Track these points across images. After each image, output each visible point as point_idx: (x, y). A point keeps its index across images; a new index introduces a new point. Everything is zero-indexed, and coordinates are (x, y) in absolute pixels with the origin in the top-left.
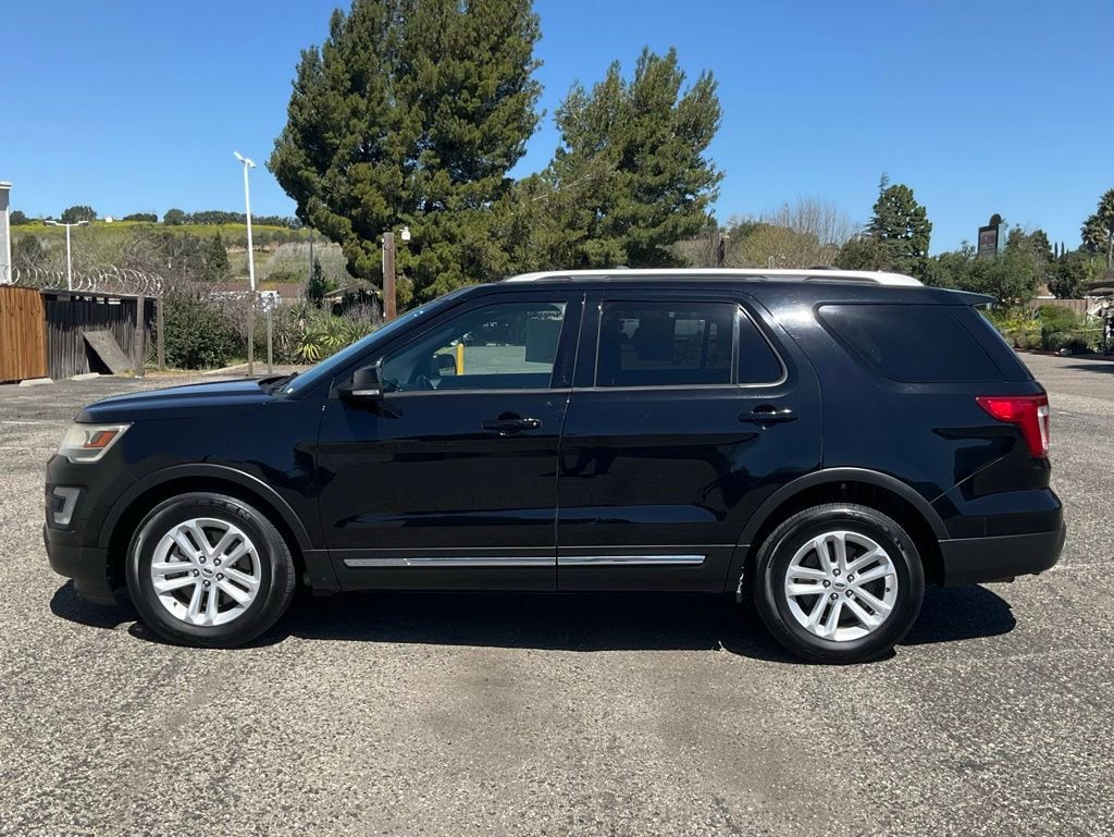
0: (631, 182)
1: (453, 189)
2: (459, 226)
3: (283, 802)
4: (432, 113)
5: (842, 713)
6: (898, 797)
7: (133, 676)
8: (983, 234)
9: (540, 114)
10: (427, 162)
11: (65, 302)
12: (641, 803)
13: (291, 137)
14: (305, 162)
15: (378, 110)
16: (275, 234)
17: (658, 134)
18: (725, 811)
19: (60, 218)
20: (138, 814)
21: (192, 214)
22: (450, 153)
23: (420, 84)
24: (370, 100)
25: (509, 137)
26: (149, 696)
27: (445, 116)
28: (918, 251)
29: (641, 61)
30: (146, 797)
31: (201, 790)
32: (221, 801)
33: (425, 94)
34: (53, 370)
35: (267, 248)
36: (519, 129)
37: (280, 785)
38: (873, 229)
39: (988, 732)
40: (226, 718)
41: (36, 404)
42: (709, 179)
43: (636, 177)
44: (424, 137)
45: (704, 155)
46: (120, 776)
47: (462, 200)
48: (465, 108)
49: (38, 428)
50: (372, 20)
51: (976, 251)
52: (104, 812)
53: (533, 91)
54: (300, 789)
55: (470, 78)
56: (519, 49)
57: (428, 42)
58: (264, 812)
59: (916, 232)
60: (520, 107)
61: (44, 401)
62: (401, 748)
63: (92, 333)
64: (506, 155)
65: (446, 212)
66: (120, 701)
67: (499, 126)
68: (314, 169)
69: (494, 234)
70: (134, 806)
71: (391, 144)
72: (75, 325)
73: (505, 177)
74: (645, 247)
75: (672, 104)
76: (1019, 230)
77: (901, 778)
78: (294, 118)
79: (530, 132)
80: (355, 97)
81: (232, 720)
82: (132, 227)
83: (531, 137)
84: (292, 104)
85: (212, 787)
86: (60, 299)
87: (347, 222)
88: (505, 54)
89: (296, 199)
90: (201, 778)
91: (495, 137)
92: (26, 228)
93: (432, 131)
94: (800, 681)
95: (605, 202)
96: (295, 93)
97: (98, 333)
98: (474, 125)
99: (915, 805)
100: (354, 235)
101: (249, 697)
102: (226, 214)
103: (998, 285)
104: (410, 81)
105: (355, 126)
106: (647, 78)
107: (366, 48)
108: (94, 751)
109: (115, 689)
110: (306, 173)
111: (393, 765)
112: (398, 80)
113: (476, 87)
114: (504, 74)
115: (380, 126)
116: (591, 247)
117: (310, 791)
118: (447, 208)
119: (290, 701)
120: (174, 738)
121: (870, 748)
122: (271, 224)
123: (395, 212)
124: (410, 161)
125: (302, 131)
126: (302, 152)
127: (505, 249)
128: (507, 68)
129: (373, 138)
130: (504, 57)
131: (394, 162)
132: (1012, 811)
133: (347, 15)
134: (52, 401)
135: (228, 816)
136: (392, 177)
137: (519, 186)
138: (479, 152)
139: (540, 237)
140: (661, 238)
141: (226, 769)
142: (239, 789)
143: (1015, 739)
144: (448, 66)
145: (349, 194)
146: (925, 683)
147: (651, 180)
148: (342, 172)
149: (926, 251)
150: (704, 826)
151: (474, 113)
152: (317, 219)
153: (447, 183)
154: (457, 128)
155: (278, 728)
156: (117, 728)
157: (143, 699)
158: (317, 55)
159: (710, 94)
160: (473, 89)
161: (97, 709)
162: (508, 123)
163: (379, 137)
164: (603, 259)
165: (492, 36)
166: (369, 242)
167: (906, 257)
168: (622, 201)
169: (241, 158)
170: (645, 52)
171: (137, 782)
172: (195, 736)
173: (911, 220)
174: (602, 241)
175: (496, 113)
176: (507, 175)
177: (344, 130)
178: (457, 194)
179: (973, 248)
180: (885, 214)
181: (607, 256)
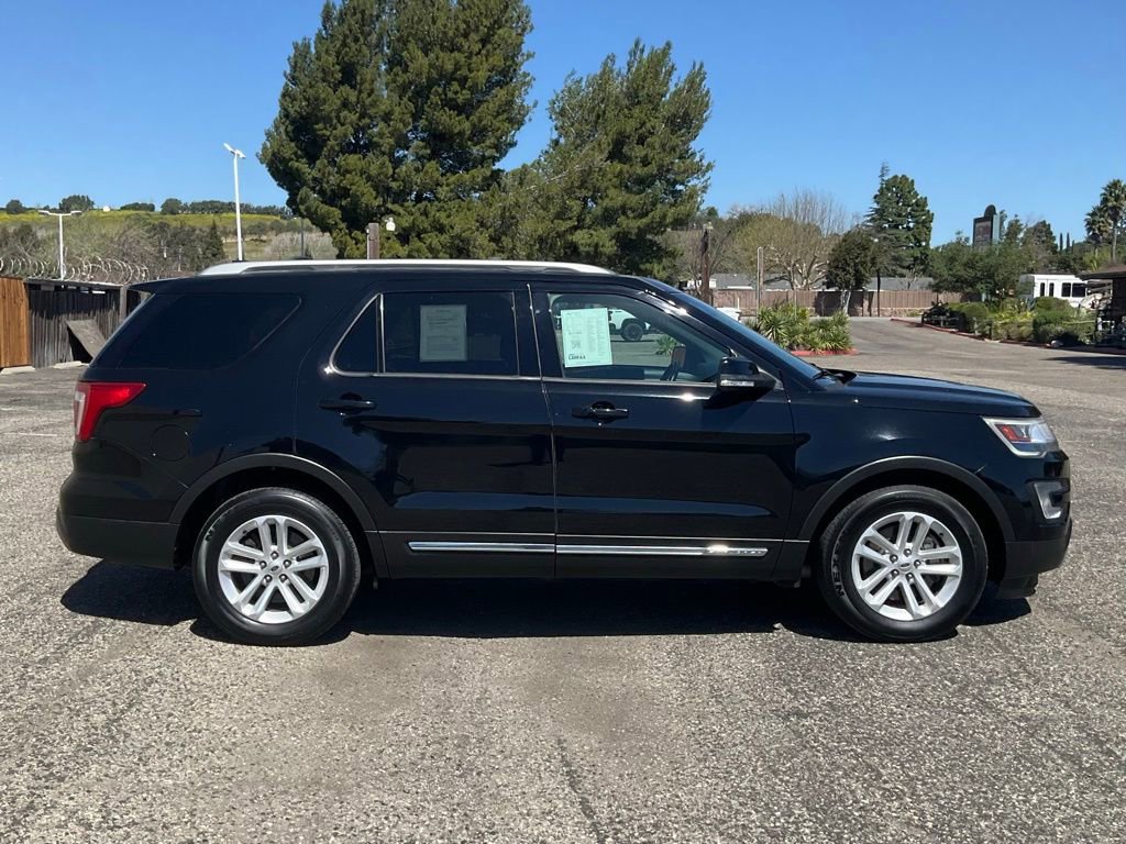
0: (621, 172)
1: (443, 180)
2: (449, 216)
3: (167, 739)
4: (422, 104)
5: (699, 670)
6: (722, 739)
7: (55, 634)
8: (978, 225)
9: (531, 105)
10: (417, 154)
11: (49, 292)
12: (491, 743)
13: (282, 129)
14: (295, 153)
15: (368, 101)
16: (273, 223)
17: (648, 125)
18: (563, 749)
19: (58, 207)
20: (36, 746)
21: (189, 203)
22: (440, 144)
23: (411, 76)
24: (360, 92)
25: (499, 128)
26: (66, 652)
27: (434, 107)
28: (919, 241)
29: (633, 53)
30: (46, 733)
31: (96, 729)
32: (113, 737)
33: (416, 86)
34: (35, 358)
35: (264, 238)
36: (510, 120)
37: (168, 725)
38: (873, 220)
39: (823, 686)
40: (132, 670)
41: (14, 391)
42: (699, 170)
43: (626, 167)
44: (415, 128)
45: (694, 145)
46: (26, 716)
47: (451, 191)
48: (455, 100)
49: (10, 414)
50: (363, 12)
51: (971, 242)
52: (6, 744)
53: (524, 84)
54: (186, 729)
55: (460, 70)
56: (510, 41)
57: (420, 34)
58: (149, 746)
59: (917, 222)
60: (510, 98)
61: (22, 389)
62: (287, 697)
63: (76, 322)
64: (496, 147)
65: (436, 203)
66: (38, 655)
67: (489, 117)
68: (304, 160)
69: (482, 224)
70: (34, 740)
71: (381, 135)
72: (59, 314)
73: (495, 168)
74: (633, 237)
75: (663, 95)
76: (1017, 221)
77: (730, 724)
78: (285, 109)
79: (521, 123)
80: (345, 89)
81: (138, 673)
82: (128, 217)
83: (522, 128)
84: (284, 95)
85: (107, 726)
86: (43, 288)
87: (337, 213)
88: (496, 46)
89: (287, 189)
90: (99, 719)
91: (485, 129)
92: (23, 217)
93: (422, 123)
94: (671, 644)
95: (594, 192)
96: (287, 85)
97: (82, 322)
98: (464, 116)
99: (735, 745)
100: (343, 225)
101: (157, 654)
102: (223, 204)
103: (991, 276)
104: (400, 73)
105: (345, 118)
106: (638, 69)
107: (356, 40)
108: (8, 695)
109: (37, 645)
110: (296, 164)
111: (274, 711)
112: (389, 71)
113: (466, 79)
114: (494, 66)
115: (371, 118)
116: (580, 237)
117: (195, 731)
118: (437, 199)
119: (194, 658)
120: (82, 687)
121: (713, 700)
122: (269, 214)
123: (385, 202)
124: (401, 152)
125: (292, 123)
126: (293, 144)
127: (492, 239)
128: (497, 60)
129: (364, 129)
130: (495, 49)
131: (384, 153)
132: (818, 751)
133: (338, 8)
134: (29, 388)
135: (116, 750)
136: (381, 168)
137: (509, 176)
138: (469, 143)
139: (529, 227)
140: (650, 228)
141: (122, 712)
142: (131, 728)
143: (847, 693)
144: (437, 59)
145: (339, 185)
146: (784, 646)
147: (639, 170)
148: (331, 162)
149: (927, 241)
150: (541, 761)
151: (464, 105)
152: (308, 209)
153: (437, 175)
154: (448, 120)
155: (178, 680)
156: (32, 678)
157: (61, 653)
158: (309, 47)
159: (700, 84)
160: (463, 81)
161: (16, 661)
162: (498, 114)
163: (369, 128)
164: (592, 249)
165: (481, 28)
166: (359, 233)
167: (908, 247)
168: (612, 192)
169: (230, 149)
170: (637, 45)
171: (41, 721)
172: (100, 685)
173: (912, 210)
174: (592, 232)
175: (485, 105)
176: (498, 166)
177: (335, 121)
178: (448, 185)
179: (967, 239)
180: (887, 205)
181: (597, 246)
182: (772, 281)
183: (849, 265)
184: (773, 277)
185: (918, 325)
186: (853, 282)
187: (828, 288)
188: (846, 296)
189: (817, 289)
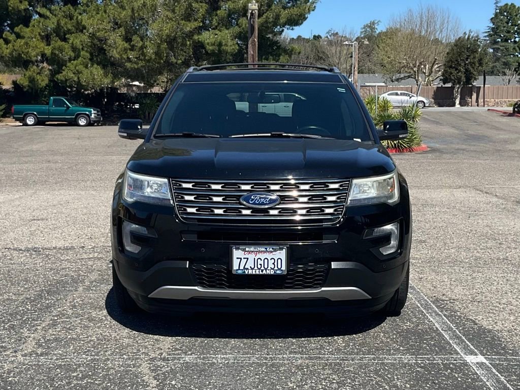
38: (490, 35)
174: (217, 32)
180: (499, 24)
181: (220, 44)
182: (401, 79)
183: (460, 65)
184: (402, 76)
185: (510, 115)
186: (464, 79)
187: (444, 84)
188: (457, 89)
189: (437, 84)
